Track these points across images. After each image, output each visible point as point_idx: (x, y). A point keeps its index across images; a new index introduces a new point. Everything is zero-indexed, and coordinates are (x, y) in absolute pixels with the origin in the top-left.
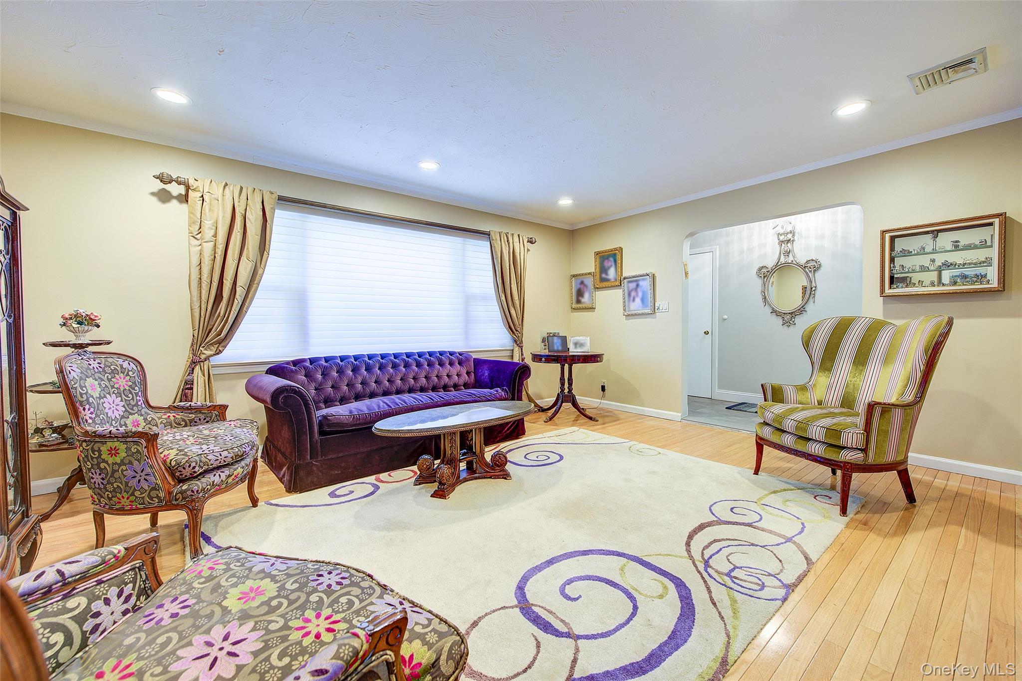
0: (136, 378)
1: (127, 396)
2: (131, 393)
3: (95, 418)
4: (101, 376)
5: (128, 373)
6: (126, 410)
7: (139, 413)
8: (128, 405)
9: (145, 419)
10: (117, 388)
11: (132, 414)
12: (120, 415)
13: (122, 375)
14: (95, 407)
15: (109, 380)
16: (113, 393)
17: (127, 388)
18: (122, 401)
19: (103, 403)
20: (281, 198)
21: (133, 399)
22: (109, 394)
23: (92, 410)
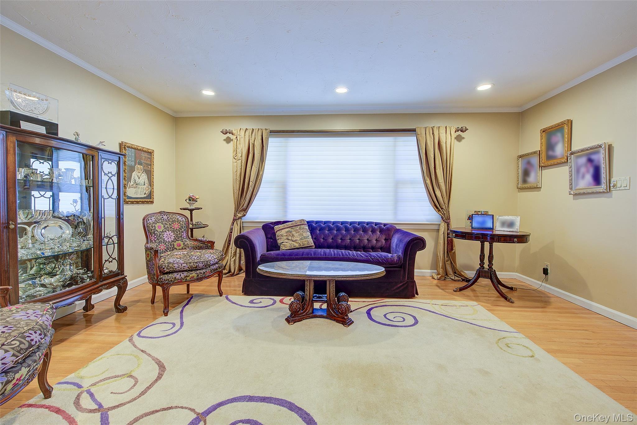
0: (184, 224)
1: (177, 233)
2: (179, 231)
3: (156, 240)
4: (167, 223)
5: (180, 222)
6: (175, 239)
7: (182, 240)
8: (176, 236)
9: (184, 244)
10: (173, 229)
11: (177, 240)
12: (171, 240)
13: (177, 223)
14: (158, 235)
15: (170, 225)
16: (171, 230)
17: (178, 229)
18: (174, 234)
19: (163, 234)
20: (271, 132)
21: (180, 234)
22: (168, 231)
23: (155, 236)
